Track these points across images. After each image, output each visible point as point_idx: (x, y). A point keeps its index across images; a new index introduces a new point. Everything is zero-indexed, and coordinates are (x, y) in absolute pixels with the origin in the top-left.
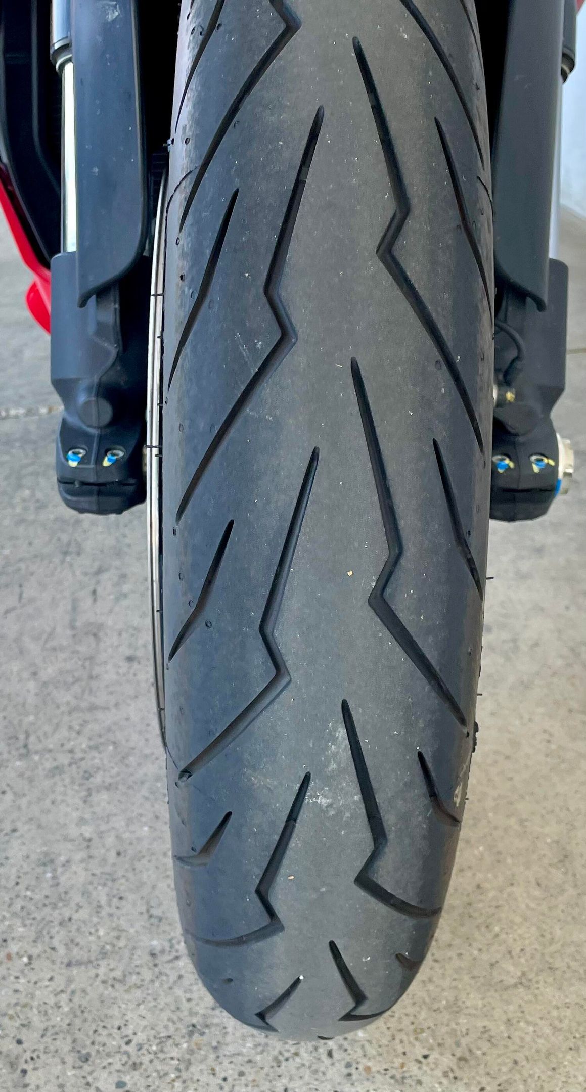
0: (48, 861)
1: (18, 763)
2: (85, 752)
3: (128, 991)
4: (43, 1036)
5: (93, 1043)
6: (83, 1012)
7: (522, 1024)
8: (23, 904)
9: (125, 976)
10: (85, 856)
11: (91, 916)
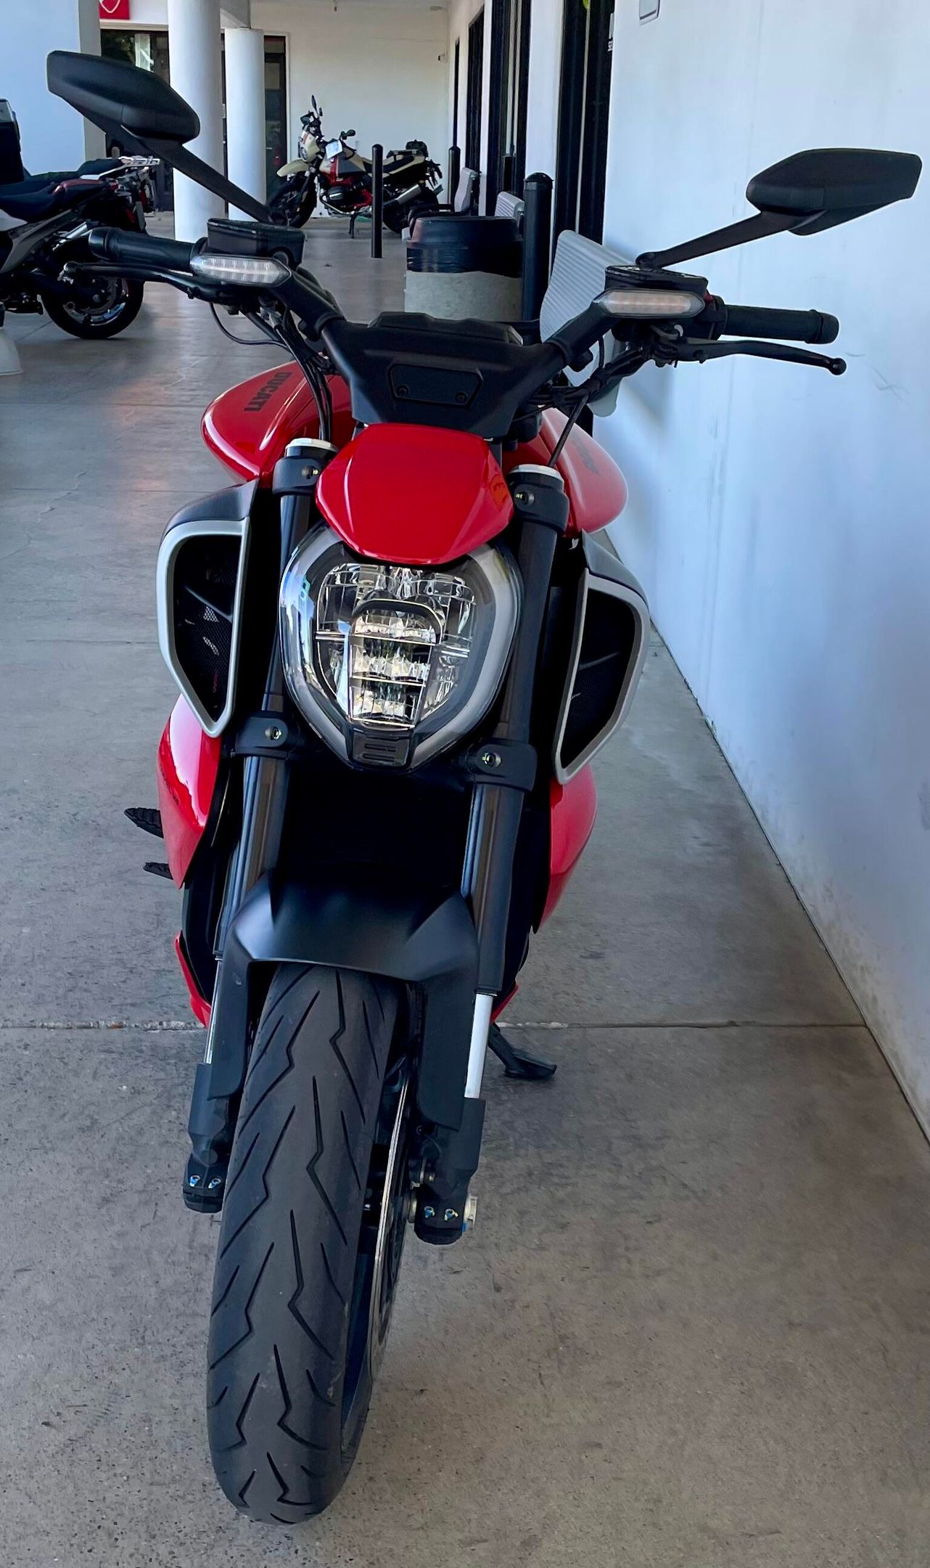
0: (148, 1420)
1: (136, 1349)
2: (184, 1348)
3: (184, 1503)
4: (130, 1522)
5: (159, 1529)
6: (155, 1512)
7: (414, 1550)
8: (128, 1444)
9: (184, 1495)
10: (172, 1419)
11: (170, 1456)
